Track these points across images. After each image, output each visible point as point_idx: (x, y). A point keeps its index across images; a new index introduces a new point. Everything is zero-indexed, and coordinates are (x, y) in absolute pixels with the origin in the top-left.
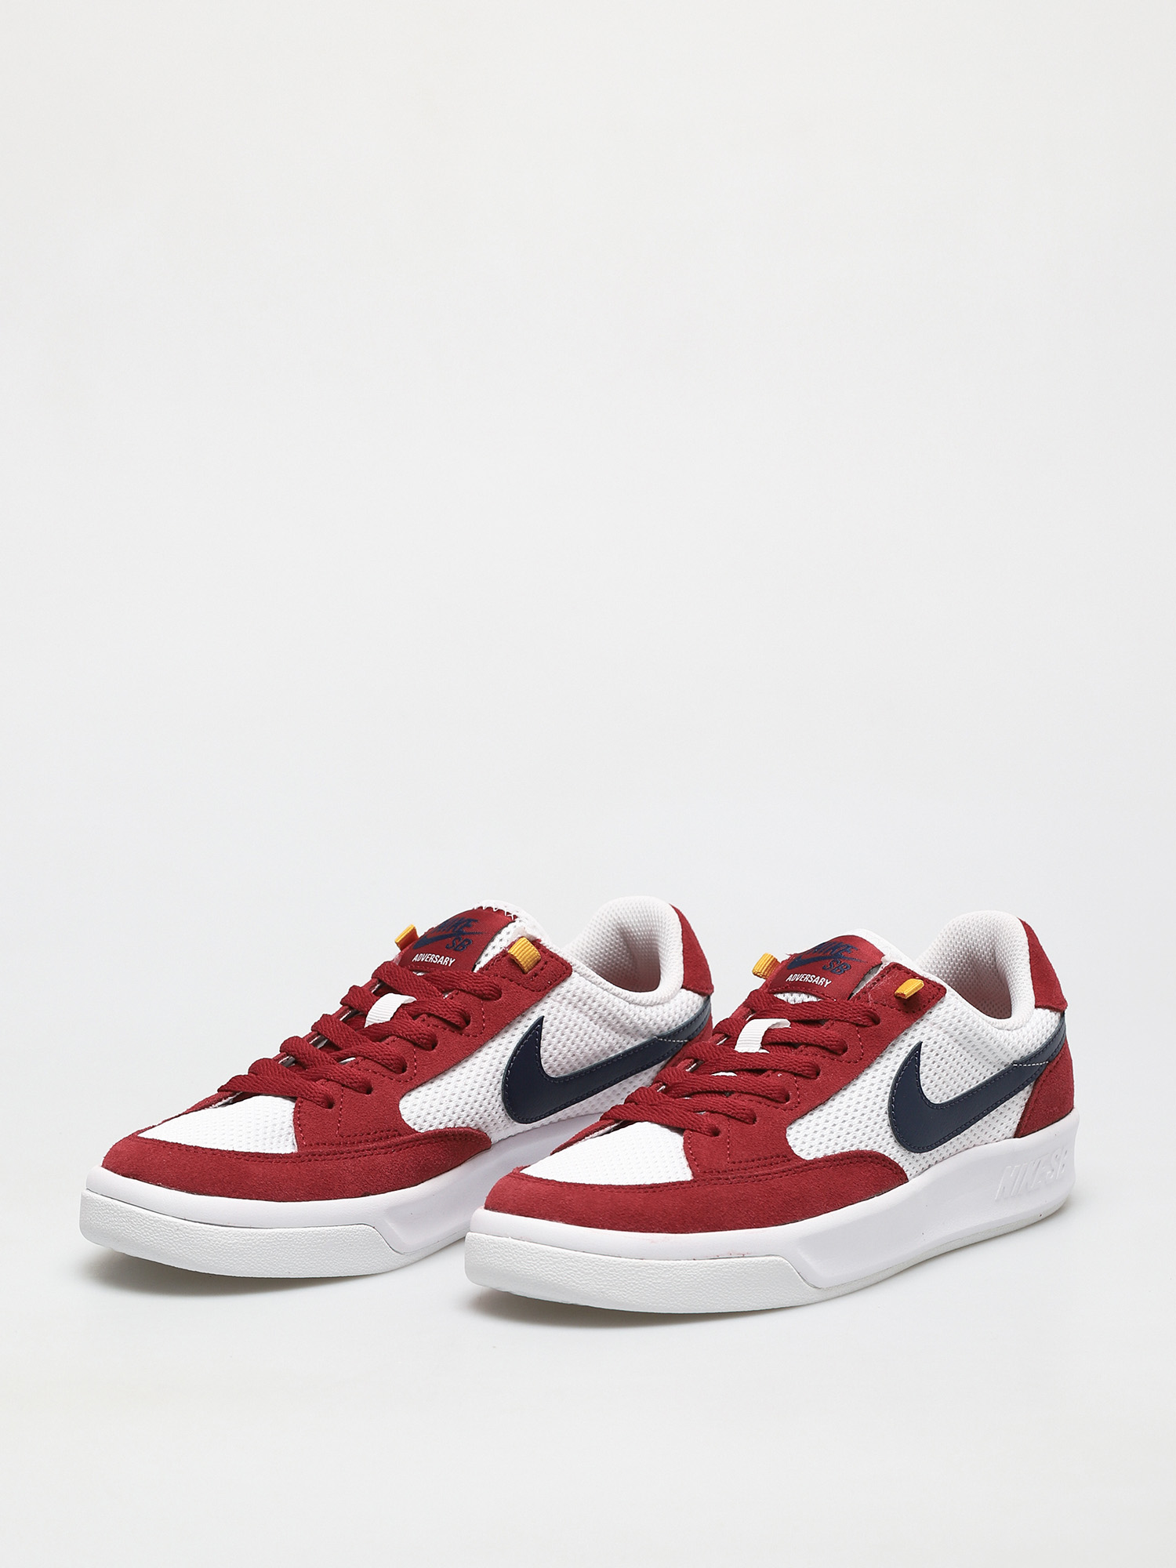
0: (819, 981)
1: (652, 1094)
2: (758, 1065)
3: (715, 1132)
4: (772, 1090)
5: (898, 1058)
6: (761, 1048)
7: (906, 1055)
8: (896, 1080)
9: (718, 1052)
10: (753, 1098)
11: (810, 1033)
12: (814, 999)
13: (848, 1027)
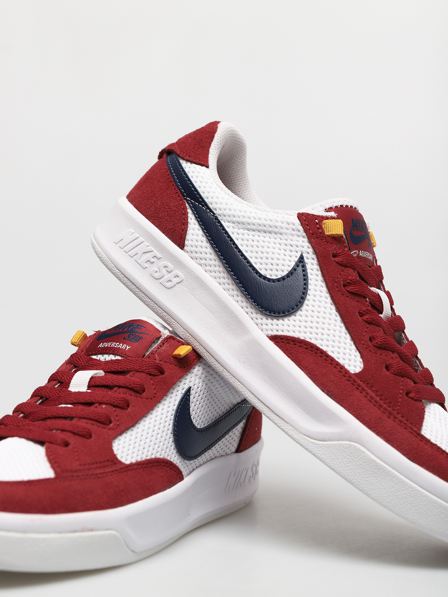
0: (121, 346)
1: (16, 419)
2: (88, 399)
3: (66, 444)
4: (101, 416)
5: (176, 397)
6: (88, 389)
7: (182, 395)
8: (177, 411)
9: (58, 392)
10: (88, 421)
11: (121, 379)
12: (119, 358)
13: (145, 376)
